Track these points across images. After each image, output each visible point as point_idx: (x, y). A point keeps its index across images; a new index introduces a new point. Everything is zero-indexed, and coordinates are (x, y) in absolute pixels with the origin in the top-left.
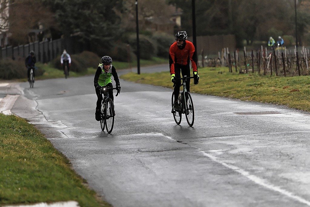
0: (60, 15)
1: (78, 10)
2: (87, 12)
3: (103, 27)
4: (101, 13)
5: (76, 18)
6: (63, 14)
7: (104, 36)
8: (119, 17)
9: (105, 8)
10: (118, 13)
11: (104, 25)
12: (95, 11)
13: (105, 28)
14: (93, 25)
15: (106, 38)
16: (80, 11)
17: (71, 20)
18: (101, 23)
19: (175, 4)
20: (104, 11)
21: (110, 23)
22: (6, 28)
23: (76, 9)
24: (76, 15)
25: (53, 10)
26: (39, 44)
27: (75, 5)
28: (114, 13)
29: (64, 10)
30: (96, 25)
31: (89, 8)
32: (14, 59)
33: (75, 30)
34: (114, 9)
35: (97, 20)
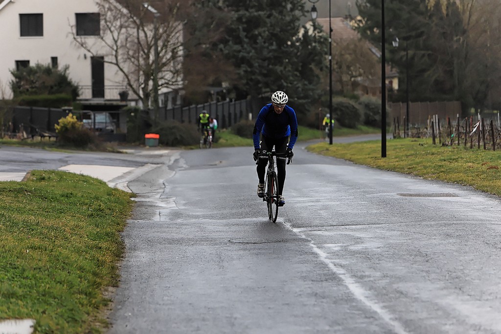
0: (246, 71)
1: (269, 65)
2: (279, 69)
3: (298, 87)
4: (297, 70)
5: (265, 75)
6: (249, 69)
7: (299, 98)
8: (317, 76)
9: (301, 64)
10: (317, 71)
11: (300, 85)
12: (289, 68)
13: (300, 89)
14: (285, 84)
15: (301, 101)
16: (271, 66)
17: (259, 78)
18: (295, 83)
19: (390, 63)
20: (300, 69)
21: (306, 82)
22: (174, 84)
23: (266, 63)
24: (265, 72)
25: (238, 66)
26: (217, 106)
27: (264, 60)
28: (311, 70)
29: (251, 66)
30: (289, 85)
31: (281, 63)
32: (183, 122)
33: (264, 90)
34: (312, 66)
35: (291, 78)
